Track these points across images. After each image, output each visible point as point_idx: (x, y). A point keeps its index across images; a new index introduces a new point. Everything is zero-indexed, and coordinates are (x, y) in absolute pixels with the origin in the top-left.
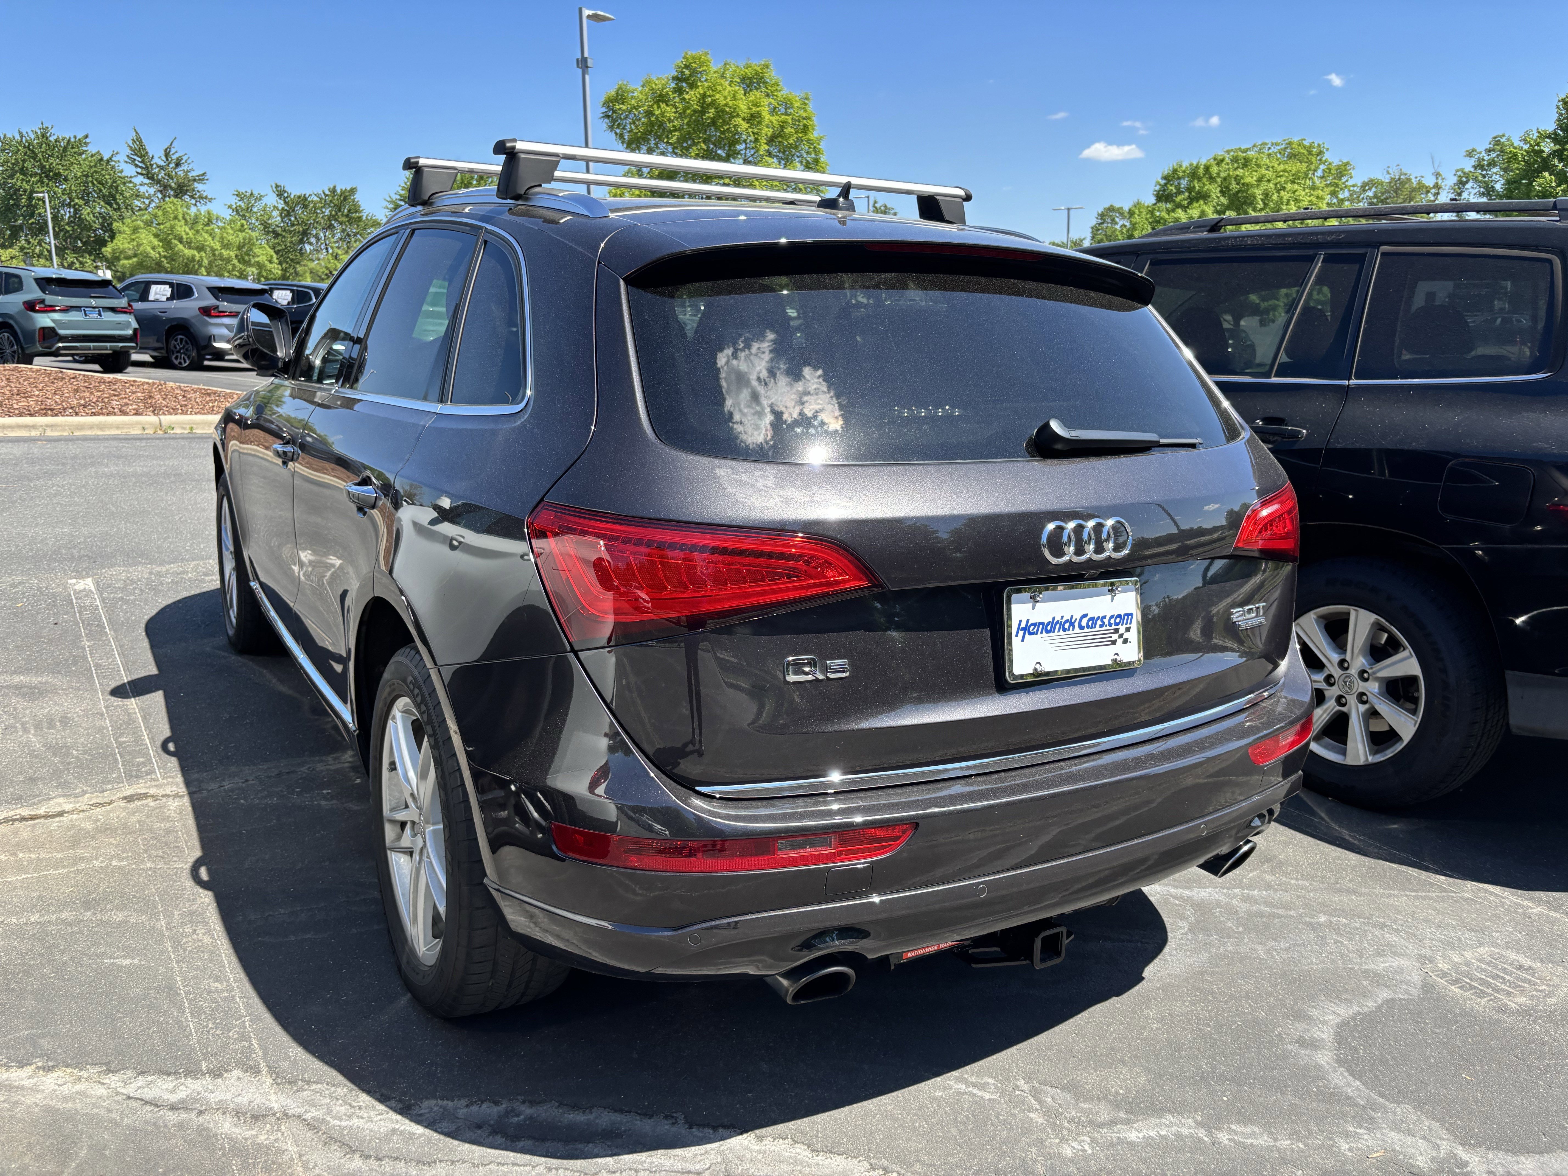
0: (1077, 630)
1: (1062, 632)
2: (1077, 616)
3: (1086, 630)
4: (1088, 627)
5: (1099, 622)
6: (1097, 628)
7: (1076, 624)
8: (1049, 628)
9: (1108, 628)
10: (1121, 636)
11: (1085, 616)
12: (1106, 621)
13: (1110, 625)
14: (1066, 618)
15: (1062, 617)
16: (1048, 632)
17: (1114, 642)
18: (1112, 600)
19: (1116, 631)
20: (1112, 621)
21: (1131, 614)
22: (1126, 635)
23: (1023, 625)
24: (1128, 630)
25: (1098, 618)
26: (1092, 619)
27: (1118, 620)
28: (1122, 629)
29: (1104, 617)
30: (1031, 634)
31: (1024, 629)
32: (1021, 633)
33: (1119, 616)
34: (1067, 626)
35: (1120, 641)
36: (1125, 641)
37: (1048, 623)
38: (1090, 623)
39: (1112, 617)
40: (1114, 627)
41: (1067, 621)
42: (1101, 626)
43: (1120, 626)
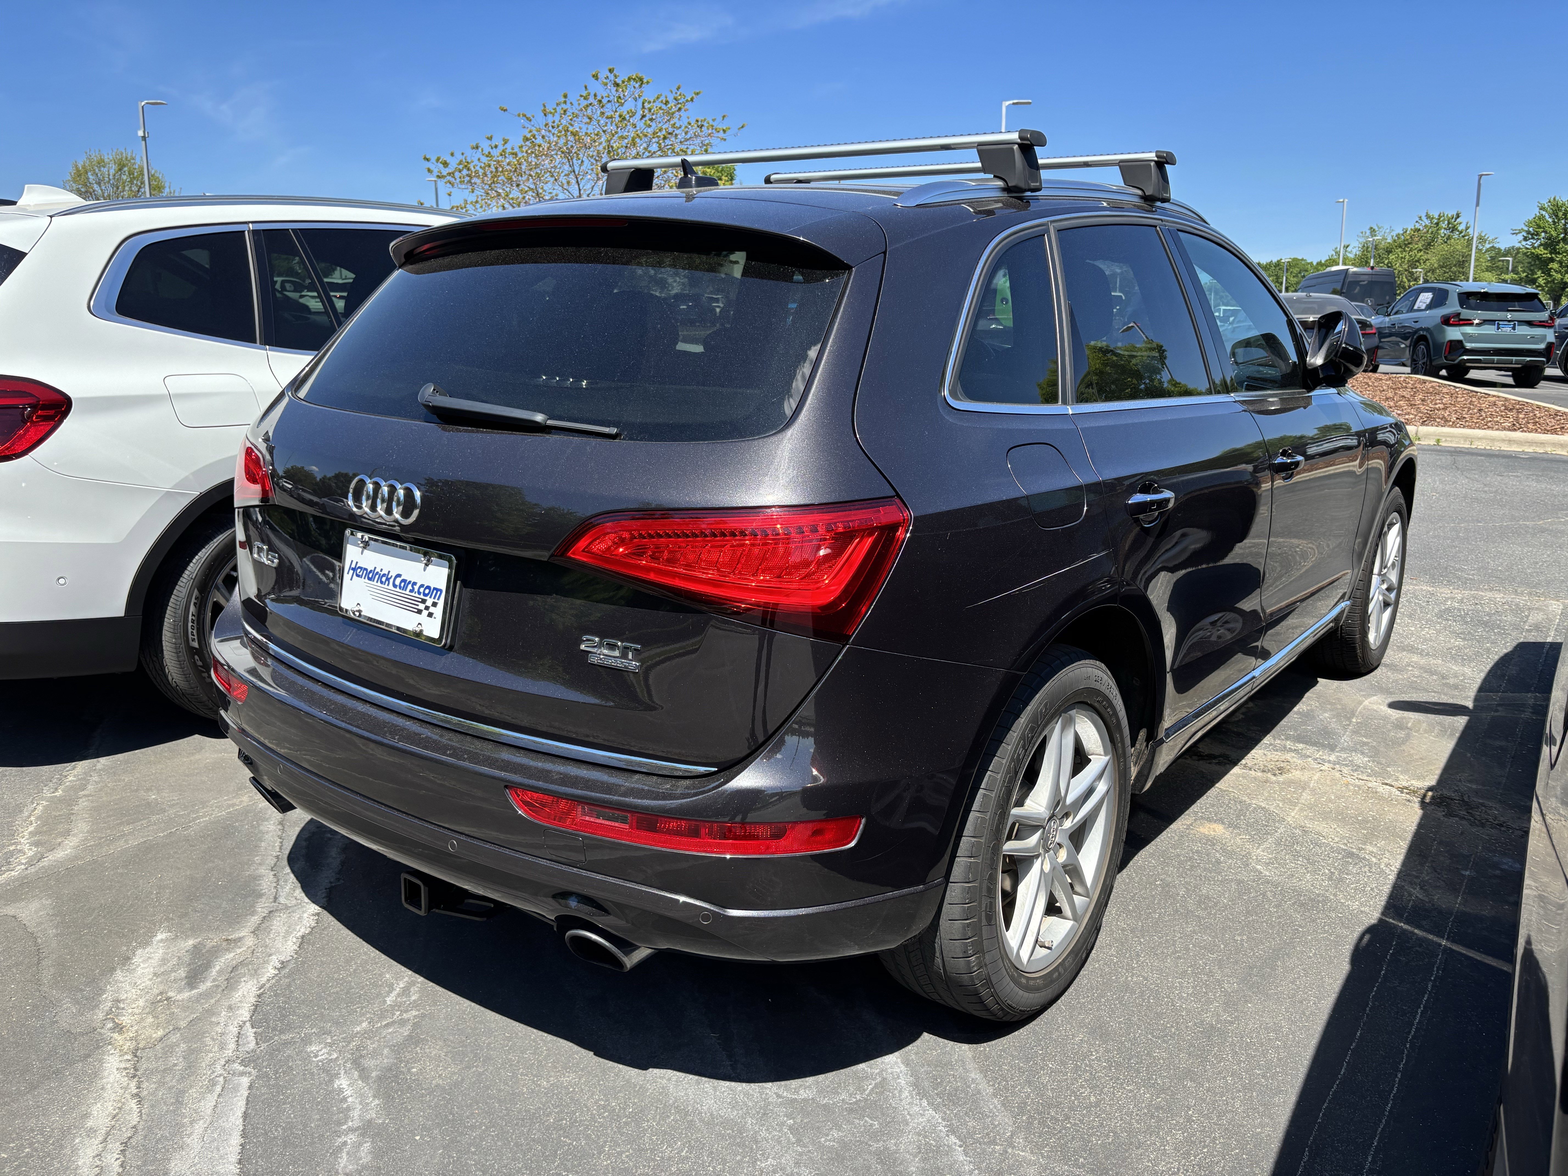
0: (391, 587)
1: (379, 584)
2: (393, 574)
3: (398, 589)
4: (400, 588)
5: (410, 587)
6: (407, 592)
7: (391, 581)
8: (370, 575)
9: (417, 595)
10: (427, 608)
11: (399, 576)
12: (416, 588)
13: (419, 593)
14: (385, 572)
15: (381, 570)
16: (369, 579)
17: (419, 612)
18: (425, 570)
19: (424, 601)
20: (422, 590)
21: (441, 591)
22: (432, 610)
23: (353, 566)
24: (435, 604)
25: (410, 582)
26: (404, 581)
27: (427, 591)
28: (429, 602)
29: (415, 584)
30: (358, 576)
31: (354, 569)
32: (351, 572)
33: (428, 587)
34: (384, 579)
35: (425, 613)
36: (430, 615)
37: (371, 571)
38: (403, 584)
39: (422, 586)
40: (422, 596)
41: (384, 575)
42: (411, 591)
43: (427, 598)
